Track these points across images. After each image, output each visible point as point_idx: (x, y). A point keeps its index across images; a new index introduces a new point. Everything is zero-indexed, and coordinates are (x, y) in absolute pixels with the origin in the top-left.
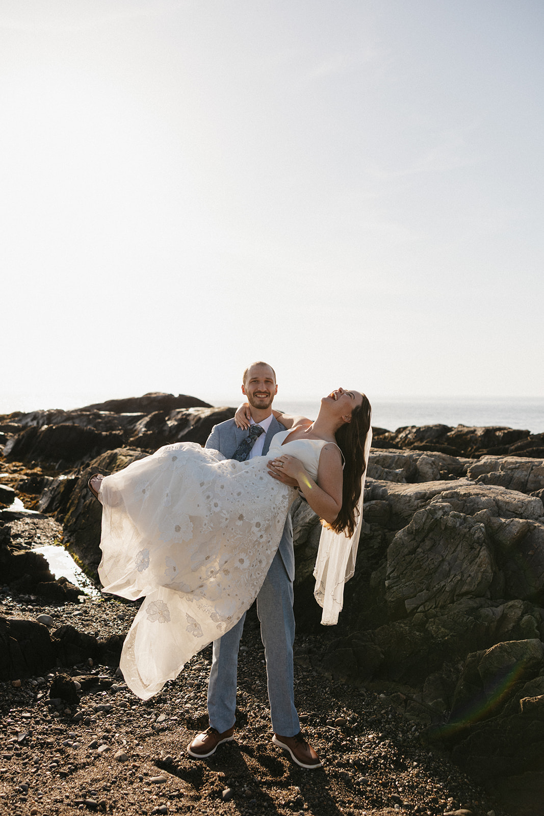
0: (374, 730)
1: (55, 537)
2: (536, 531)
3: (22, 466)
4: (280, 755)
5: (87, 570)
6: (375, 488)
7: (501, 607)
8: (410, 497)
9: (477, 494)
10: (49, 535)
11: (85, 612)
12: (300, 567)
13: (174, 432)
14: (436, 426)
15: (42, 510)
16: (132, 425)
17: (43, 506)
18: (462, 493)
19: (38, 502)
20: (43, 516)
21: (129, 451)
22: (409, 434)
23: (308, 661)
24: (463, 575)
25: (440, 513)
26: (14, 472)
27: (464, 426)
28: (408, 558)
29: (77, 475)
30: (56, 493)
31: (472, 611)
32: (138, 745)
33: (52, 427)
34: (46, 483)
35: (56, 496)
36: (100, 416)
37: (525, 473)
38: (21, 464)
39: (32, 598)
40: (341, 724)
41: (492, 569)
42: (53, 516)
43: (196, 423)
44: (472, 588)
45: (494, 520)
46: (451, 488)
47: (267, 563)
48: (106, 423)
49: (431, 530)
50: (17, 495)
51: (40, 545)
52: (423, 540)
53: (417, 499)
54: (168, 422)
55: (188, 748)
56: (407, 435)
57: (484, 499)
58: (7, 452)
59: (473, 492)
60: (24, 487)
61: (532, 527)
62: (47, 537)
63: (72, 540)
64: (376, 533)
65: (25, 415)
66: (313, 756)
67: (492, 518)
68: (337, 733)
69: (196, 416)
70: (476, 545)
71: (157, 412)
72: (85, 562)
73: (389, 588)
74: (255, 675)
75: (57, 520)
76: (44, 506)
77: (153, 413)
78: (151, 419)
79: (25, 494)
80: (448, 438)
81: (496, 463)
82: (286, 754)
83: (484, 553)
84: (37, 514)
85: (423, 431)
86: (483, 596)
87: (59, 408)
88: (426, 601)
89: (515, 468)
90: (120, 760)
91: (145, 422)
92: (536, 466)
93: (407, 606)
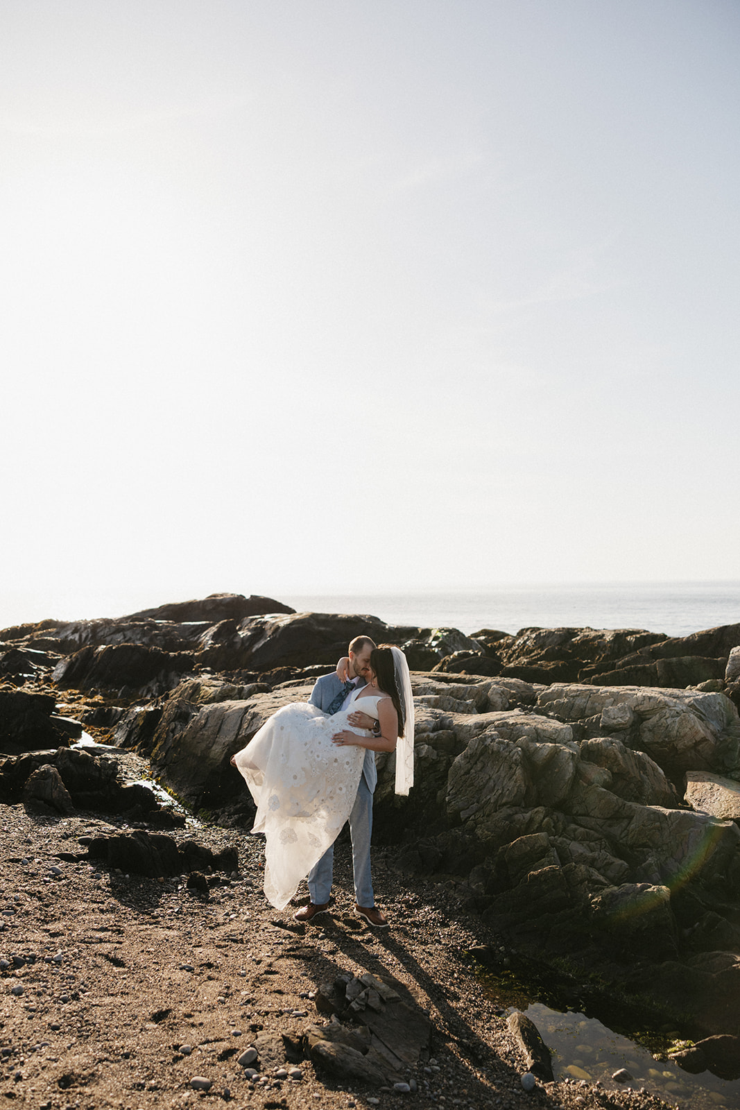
0: (429, 905)
1: (142, 772)
2: (561, 752)
3: (78, 694)
4: (359, 919)
5: (183, 802)
6: (443, 719)
7: (530, 812)
8: (471, 726)
9: (522, 724)
10: (135, 771)
11: (194, 835)
12: (379, 789)
13: (247, 644)
14: (559, 630)
15: (118, 745)
16: (195, 636)
17: (119, 740)
18: (511, 723)
19: (112, 736)
20: (124, 751)
21: (211, 680)
22: (527, 640)
23: (384, 864)
24: (503, 790)
25: (489, 740)
26: (71, 701)
27: (592, 630)
28: (463, 778)
29: (156, 706)
30: (134, 726)
31: (509, 817)
32: (257, 915)
33: (112, 647)
34: (115, 714)
35: (134, 729)
36: (155, 627)
37: (584, 700)
38: (78, 691)
39: (146, 824)
40: (406, 902)
41: (525, 784)
42: (133, 751)
43: (273, 634)
44: (509, 800)
45: (531, 745)
46: (504, 718)
47: (356, 786)
48: (164, 635)
49: (482, 754)
50: (84, 729)
51: (130, 780)
52: (476, 763)
53: (476, 728)
54: (240, 633)
55: (294, 917)
56: (525, 642)
57: (526, 727)
58: (58, 677)
59: (519, 721)
60: (90, 719)
61: (558, 750)
62: (134, 772)
63: (162, 775)
64: (442, 758)
65: (62, 626)
66: (383, 919)
67: (530, 743)
68: (402, 907)
69: (273, 624)
70: (513, 766)
71: (225, 621)
72: (180, 794)
73: (449, 802)
74: (342, 874)
75: (140, 755)
76: (121, 740)
77: (222, 622)
78: (220, 629)
79: (92, 727)
80: (573, 645)
81: (562, 690)
82: (363, 918)
83: (519, 771)
84: (114, 749)
85: (544, 636)
86: (519, 806)
87: (104, 617)
88: (477, 811)
89: (576, 696)
90: (247, 921)
91: (212, 633)
92: (594, 693)
93: (461, 816)
